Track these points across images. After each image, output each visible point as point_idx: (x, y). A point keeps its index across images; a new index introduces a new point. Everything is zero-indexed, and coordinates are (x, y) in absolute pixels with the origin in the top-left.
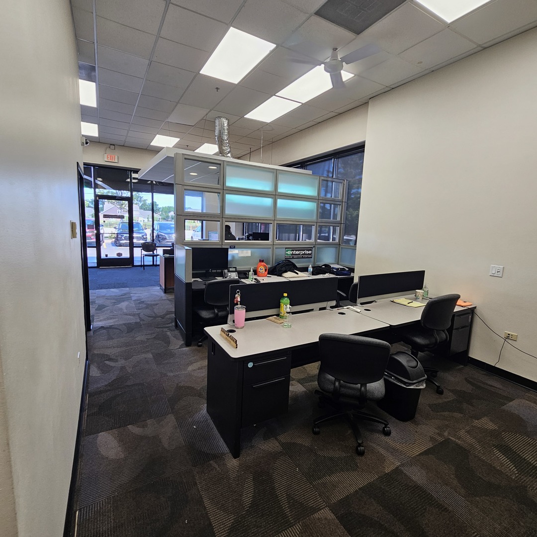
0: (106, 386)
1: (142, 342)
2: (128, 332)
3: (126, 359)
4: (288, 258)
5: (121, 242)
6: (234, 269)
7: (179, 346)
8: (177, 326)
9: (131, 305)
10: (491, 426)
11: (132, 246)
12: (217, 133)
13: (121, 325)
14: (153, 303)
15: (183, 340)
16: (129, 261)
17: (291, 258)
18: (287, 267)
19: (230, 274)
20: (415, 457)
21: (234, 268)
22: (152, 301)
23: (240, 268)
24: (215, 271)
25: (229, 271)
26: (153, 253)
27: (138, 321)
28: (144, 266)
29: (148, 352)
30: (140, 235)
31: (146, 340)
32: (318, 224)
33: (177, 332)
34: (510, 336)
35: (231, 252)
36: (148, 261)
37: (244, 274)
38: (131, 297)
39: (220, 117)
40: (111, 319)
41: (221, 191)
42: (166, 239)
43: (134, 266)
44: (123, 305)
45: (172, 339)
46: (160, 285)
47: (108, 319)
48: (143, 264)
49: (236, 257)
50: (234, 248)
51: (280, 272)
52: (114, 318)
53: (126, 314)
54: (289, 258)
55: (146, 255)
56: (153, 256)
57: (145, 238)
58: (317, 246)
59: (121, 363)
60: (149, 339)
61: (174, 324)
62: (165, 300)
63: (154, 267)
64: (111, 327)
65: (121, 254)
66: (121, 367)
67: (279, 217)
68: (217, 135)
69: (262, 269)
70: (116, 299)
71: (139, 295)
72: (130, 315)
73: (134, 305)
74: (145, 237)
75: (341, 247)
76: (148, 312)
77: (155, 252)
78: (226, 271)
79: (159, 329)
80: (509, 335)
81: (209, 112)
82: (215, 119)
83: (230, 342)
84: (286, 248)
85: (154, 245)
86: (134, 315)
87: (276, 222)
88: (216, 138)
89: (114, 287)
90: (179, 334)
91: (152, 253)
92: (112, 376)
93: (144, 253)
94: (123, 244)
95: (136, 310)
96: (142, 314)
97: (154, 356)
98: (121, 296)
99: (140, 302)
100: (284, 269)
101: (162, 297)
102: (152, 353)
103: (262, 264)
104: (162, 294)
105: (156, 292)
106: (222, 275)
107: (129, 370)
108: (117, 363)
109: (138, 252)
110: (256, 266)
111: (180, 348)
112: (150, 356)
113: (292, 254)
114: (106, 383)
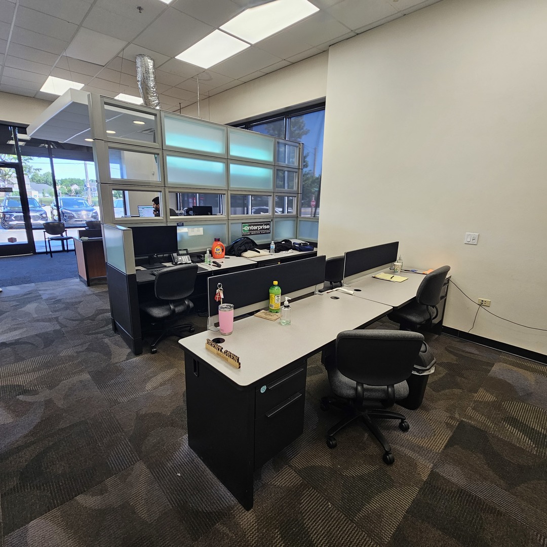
0: (25, 436)
1: (71, 358)
2: (46, 346)
3: (51, 387)
4: (245, 235)
5: (10, 223)
6: (185, 252)
7: (125, 357)
8: (116, 329)
9: (42, 306)
10: (490, 398)
11: (29, 228)
12: (139, 77)
13: (32, 336)
14: (74, 300)
15: (130, 347)
16: (29, 248)
17: (248, 235)
18: (246, 245)
19: (180, 258)
20: (443, 452)
21: (184, 250)
22: (72, 298)
23: (192, 250)
24: (162, 255)
25: (179, 255)
26: (62, 235)
27: (58, 327)
28: (51, 252)
29: (81, 371)
30: (38, 214)
31: (75, 354)
32: (275, 194)
33: (118, 337)
34: (484, 302)
35: (181, 231)
36: (56, 246)
37: (199, 257)
38: (40, 295)
39: (141, 55)
40: (15, 329)
41: (160, 152)
42: (73, 217)
43: (35, 253)
44: (31, 307)
45: (113, 348)
46: (80, 276)
47: (11, 330)
48: (48, 250)
49: (186, 237)
50: (183, 225)
51: (240, 252)
52: (20, 328)
53: (38, 321)
54: (247, 235)
55: (52, 239)
56: (62, 240)
57: (44, 218)
58: (275, 220)
59: (44, 395)
60: (80, 352)
61: (111, 326)
62: (90, 295)
63: (65, 253)
64: (16, 343)
65: (15, 240)
66: (45, 401)
67: (232, 186)
68: (139, 79)
69: (218, 250)
70: (18, 301)
71: (52, 292)
72: (43, 320)
73: (47, 307)
74: (44, 215)
75: (298, 219)
76: (69, 313)
77: (64, 234)
78: (175, 255)
79: (90, 336)
80: (482, 301)
81: (127, 46)
82: (136, 58)
83: (227, 360)
84: (243, 223)
85: (61, 225)
86: (50, 320)
87: (230, 193)
88: (139, 83)
89: (12, 284)
90: (121, 339)
91: (59, 235)
92: (34, 418)
93: (48, 236)
94: (14, 225)
95: (51, 313)
96: (62, 317)
97: (93, 377)
98: (25, 295)
99: (55, 301)
100: (243, 248)
101: (85, 292)
102: (89, 372)
103: (219, 243)
104: (84, 287)
105: (76, 286)
106: (170, 259)
107: (60, 404)
108: (37, 396)
109: (39, 236)
110: (211, 246)
111: (127, 359)
112: (86, 376)
113: (250, 230)
114: (26, 432)
